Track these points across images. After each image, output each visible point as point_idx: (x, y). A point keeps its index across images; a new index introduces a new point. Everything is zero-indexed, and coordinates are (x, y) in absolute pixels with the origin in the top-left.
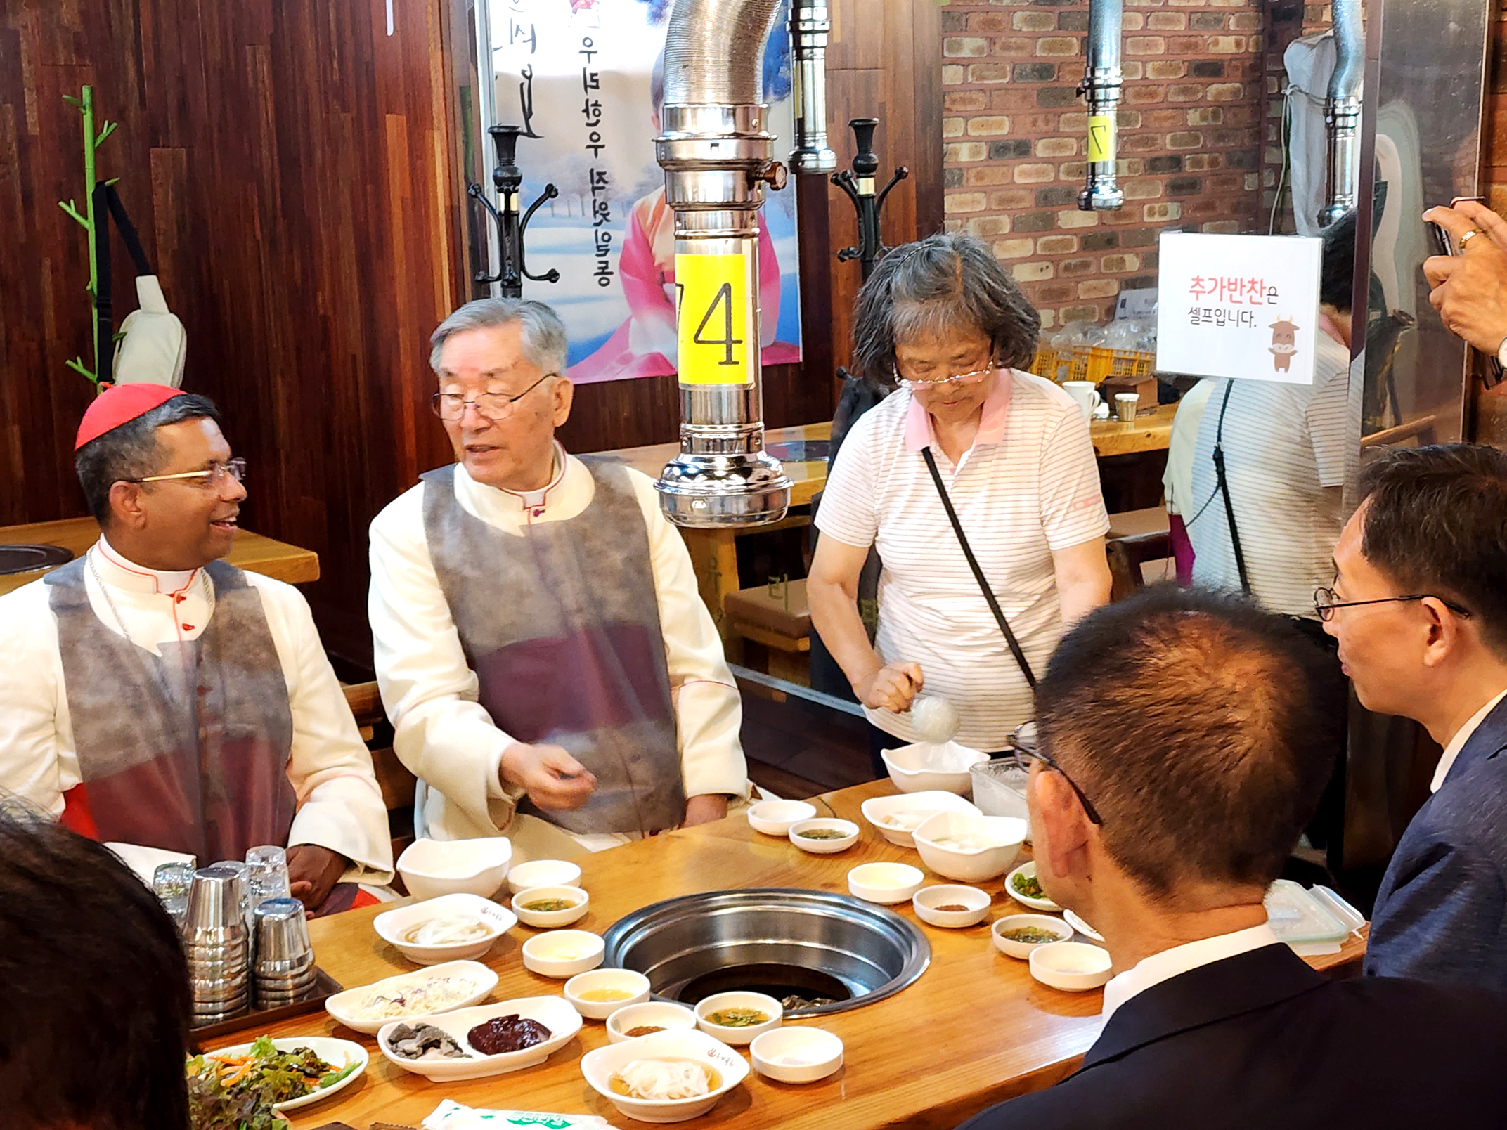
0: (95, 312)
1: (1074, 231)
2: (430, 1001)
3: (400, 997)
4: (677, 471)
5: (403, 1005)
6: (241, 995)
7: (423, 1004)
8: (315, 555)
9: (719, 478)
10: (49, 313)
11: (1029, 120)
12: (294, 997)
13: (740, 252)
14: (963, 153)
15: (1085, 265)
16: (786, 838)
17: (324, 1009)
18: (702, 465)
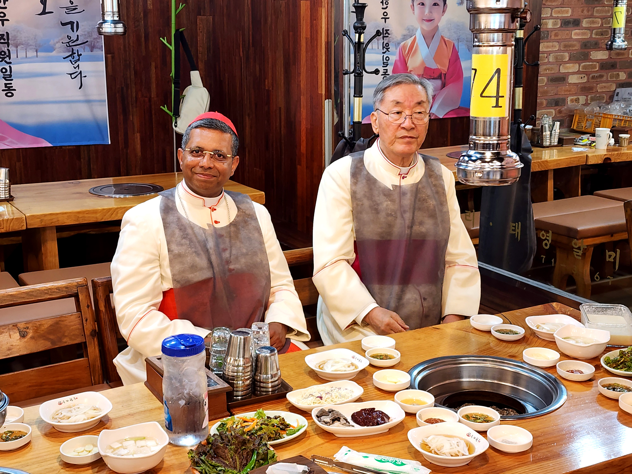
0: (173, 85)
1: (597, 61)
2: (333, 398)
3: (320, 395)
4: (466, 159)
5: (322, 399)
6: (249, 389)
7: (330, 400)
8: (263, 193)
9: (488, 162)
10: (154, 86)
11: (580, 10)
12: (271, 391)
13: (506, 53)
14: (550, 24)
15: (601, 76)
16: (489, 332)
17: (285, 397)
18: (479, 156)
